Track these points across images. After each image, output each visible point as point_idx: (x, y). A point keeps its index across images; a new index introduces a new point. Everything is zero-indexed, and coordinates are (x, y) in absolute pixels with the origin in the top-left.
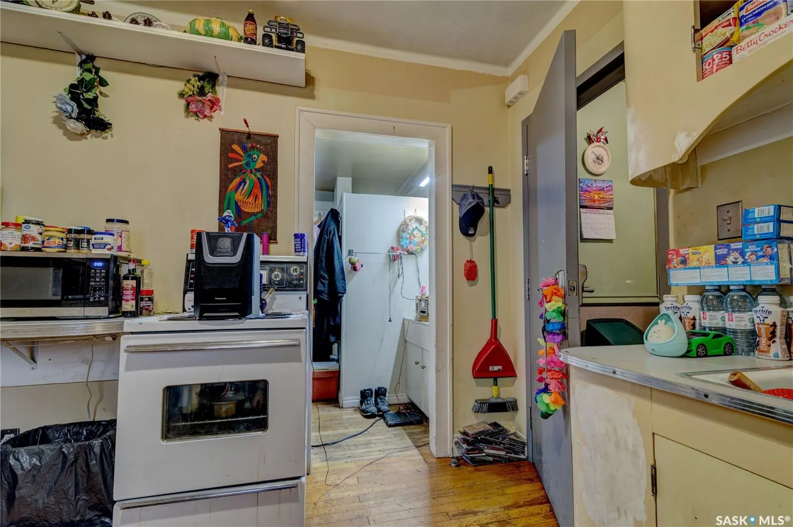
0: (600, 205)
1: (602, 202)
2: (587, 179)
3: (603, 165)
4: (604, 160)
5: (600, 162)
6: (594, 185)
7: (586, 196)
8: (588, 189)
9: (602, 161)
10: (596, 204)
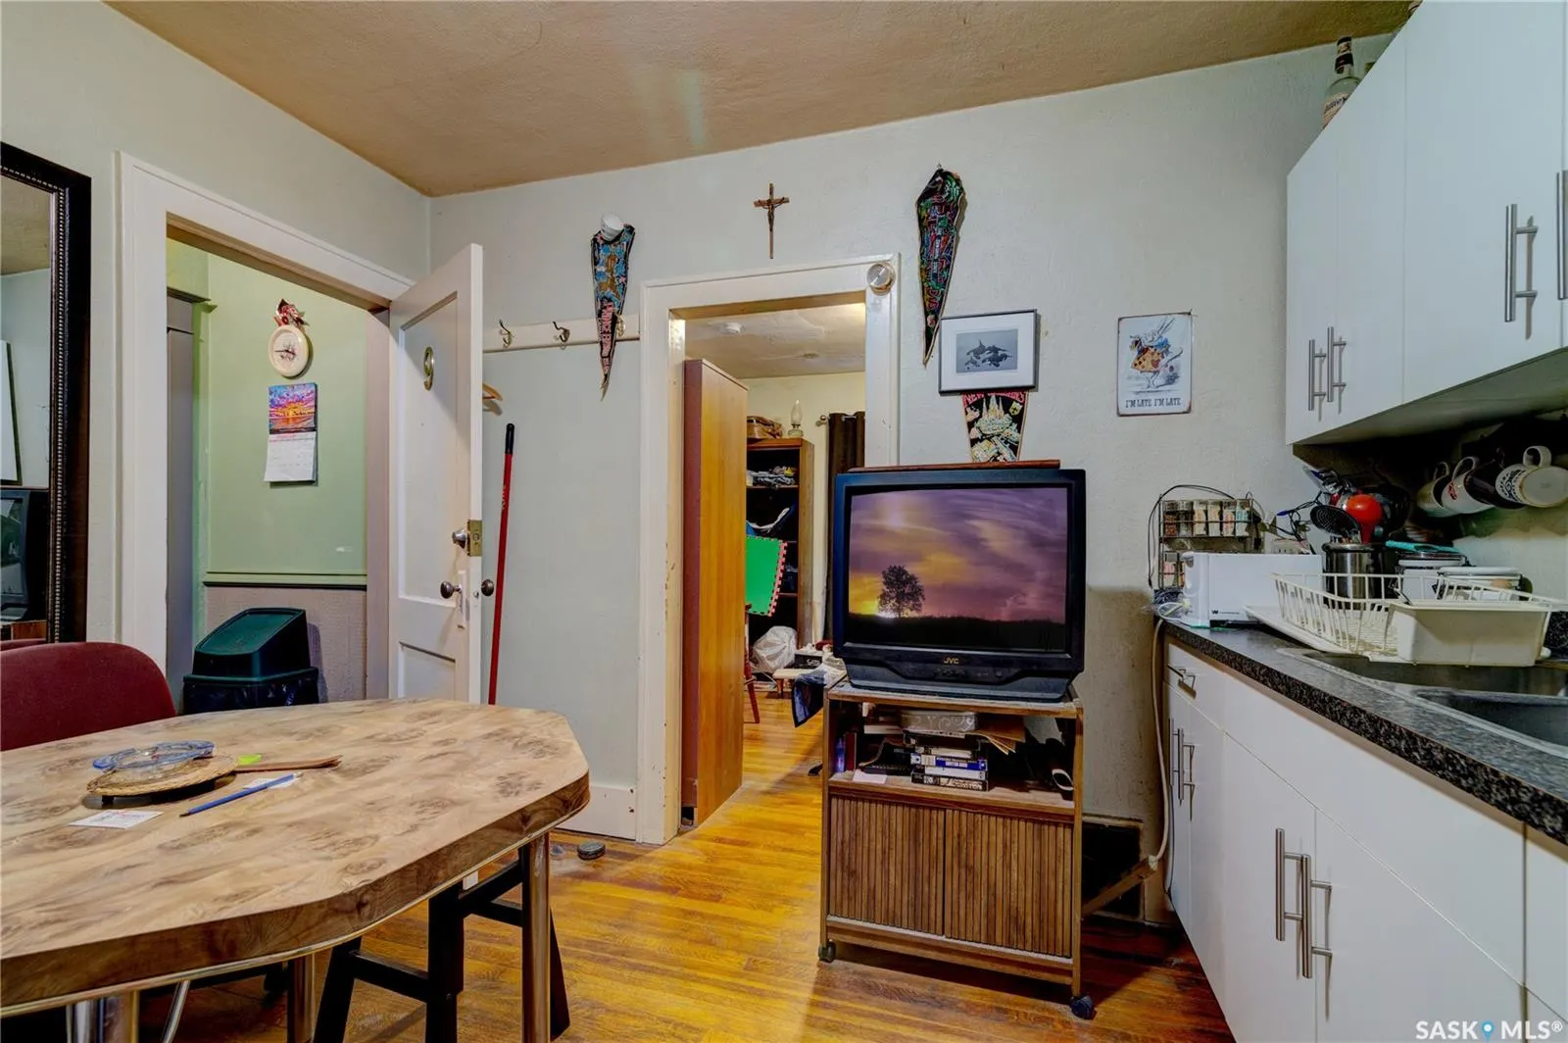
0: (296, 426)
1: (298, 421)
2: (279, 387)
3: (295, 359)
4: (296, 352)
5: (292, 356)
6: (291, 395)
7: (278, 413)
8: (281, 403)
9: (294, 354)
10: (290, 426)
